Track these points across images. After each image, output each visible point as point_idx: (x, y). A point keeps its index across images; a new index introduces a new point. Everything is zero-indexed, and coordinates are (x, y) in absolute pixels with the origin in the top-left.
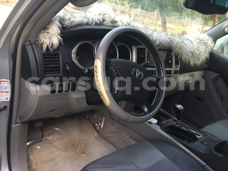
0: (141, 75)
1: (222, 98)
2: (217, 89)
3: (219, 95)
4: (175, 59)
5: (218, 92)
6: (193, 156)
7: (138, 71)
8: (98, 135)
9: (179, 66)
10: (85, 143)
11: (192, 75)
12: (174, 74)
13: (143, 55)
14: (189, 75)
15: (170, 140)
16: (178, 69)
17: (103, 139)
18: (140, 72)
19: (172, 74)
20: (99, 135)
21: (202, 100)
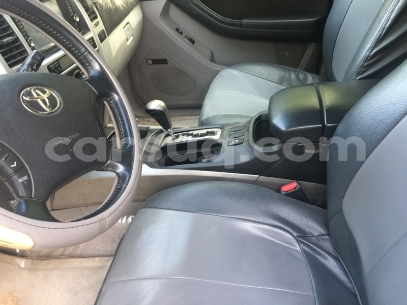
0: (51, 98)
1: (193, 42)
2: (177, 30)
3: (185, 37)
4: (84, 7)
5: (181, 33)
6: (231, 177)
7: (38, 95)
8: (29, 261)
9: (99, 19)
10: (13, 300)
11: (127, 24)
12: (101, 42)
13: (8, 35)
14: (124, 28)
15: (179, 176)
16: (101, 27)
17: (46, 262)
18: (44, 92)
19: (99, 45)
20: (32, 259)
21: (165, 61)
